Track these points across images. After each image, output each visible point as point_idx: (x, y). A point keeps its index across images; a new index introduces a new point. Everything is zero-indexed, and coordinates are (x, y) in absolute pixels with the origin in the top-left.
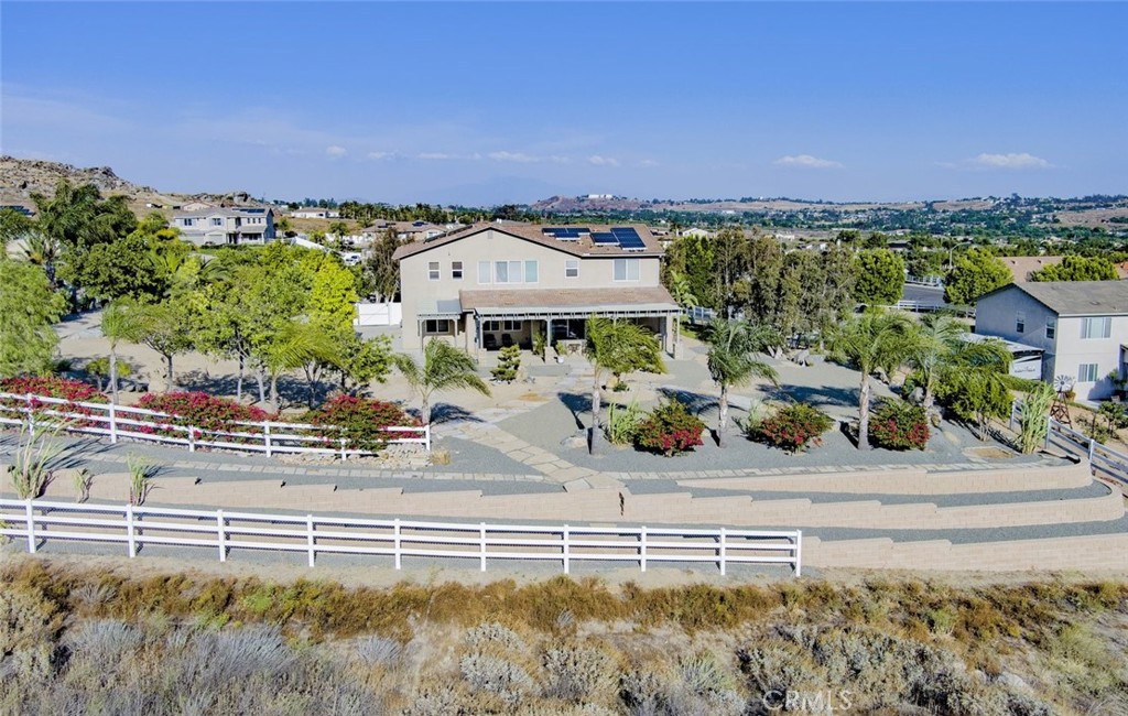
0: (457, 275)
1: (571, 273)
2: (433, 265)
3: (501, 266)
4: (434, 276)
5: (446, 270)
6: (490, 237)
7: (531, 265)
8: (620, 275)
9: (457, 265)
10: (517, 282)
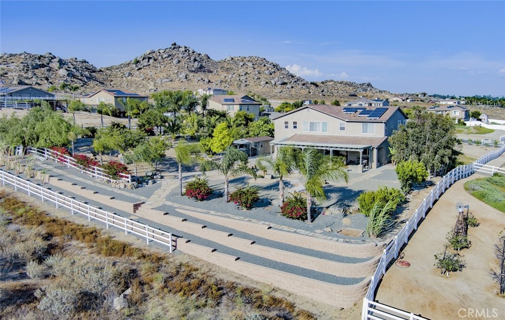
0: (295, 127)
1: (342, 129)
2: (286, 123)
3: (312, 124)
4: (287, 127)
5: (291, 125)
6: (308, 111)
7: (325, 124)
8: (365, 131)
9: (295, 123)
10: (319, 132)
